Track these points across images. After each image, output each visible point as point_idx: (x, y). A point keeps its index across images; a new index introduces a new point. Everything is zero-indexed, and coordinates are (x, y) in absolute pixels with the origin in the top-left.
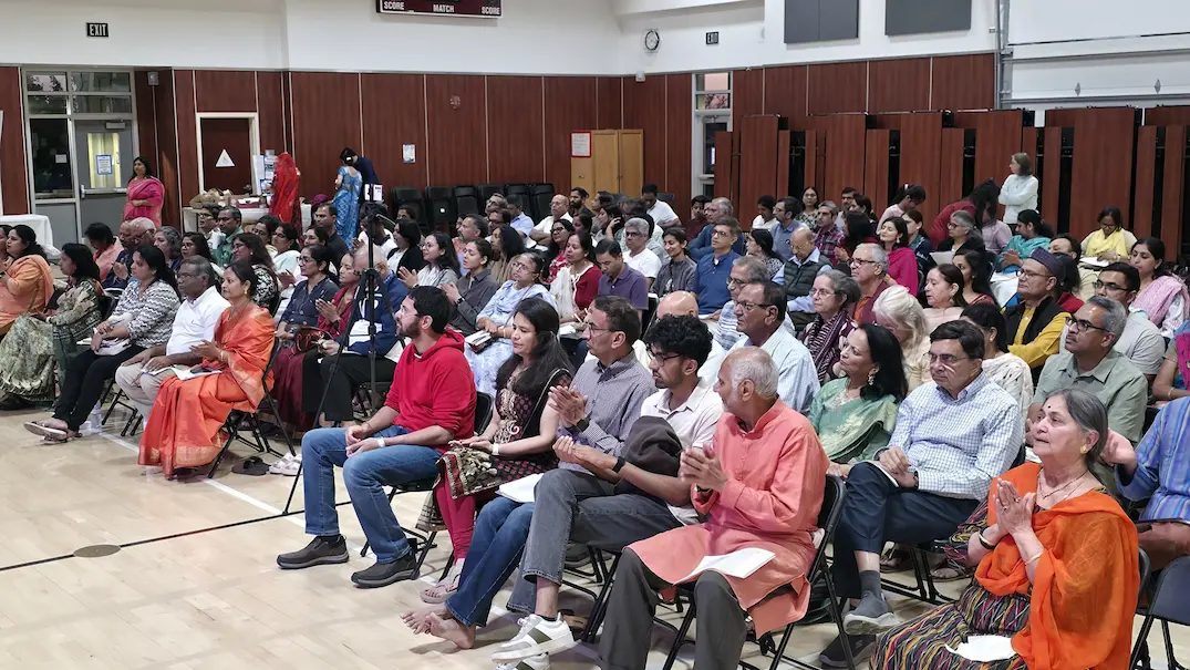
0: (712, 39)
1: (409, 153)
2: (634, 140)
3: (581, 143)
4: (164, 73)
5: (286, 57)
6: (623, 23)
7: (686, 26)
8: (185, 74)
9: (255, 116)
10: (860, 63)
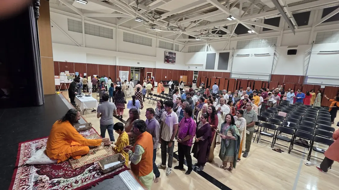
0: (196, 68)
1: (166, 77)
2: (186, 77)
3: (181, 77)
4: (144, 68)
5: (155, 67)
6: (186, 65)
7: (193, 66)
8: (146, 68)
9: (152, 73)
10: (214, 72)
